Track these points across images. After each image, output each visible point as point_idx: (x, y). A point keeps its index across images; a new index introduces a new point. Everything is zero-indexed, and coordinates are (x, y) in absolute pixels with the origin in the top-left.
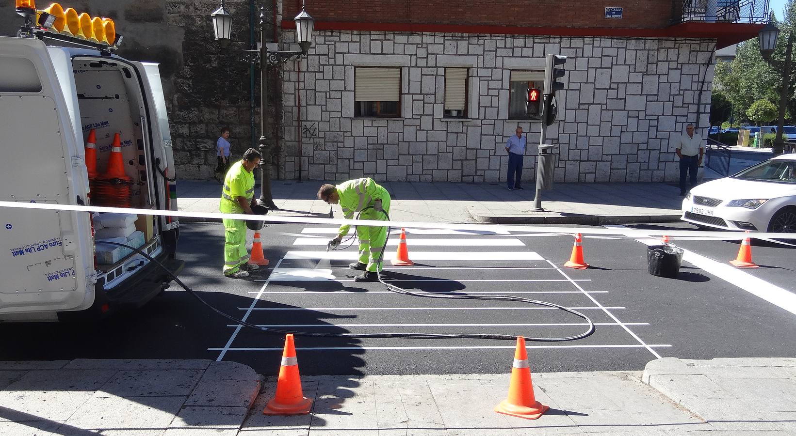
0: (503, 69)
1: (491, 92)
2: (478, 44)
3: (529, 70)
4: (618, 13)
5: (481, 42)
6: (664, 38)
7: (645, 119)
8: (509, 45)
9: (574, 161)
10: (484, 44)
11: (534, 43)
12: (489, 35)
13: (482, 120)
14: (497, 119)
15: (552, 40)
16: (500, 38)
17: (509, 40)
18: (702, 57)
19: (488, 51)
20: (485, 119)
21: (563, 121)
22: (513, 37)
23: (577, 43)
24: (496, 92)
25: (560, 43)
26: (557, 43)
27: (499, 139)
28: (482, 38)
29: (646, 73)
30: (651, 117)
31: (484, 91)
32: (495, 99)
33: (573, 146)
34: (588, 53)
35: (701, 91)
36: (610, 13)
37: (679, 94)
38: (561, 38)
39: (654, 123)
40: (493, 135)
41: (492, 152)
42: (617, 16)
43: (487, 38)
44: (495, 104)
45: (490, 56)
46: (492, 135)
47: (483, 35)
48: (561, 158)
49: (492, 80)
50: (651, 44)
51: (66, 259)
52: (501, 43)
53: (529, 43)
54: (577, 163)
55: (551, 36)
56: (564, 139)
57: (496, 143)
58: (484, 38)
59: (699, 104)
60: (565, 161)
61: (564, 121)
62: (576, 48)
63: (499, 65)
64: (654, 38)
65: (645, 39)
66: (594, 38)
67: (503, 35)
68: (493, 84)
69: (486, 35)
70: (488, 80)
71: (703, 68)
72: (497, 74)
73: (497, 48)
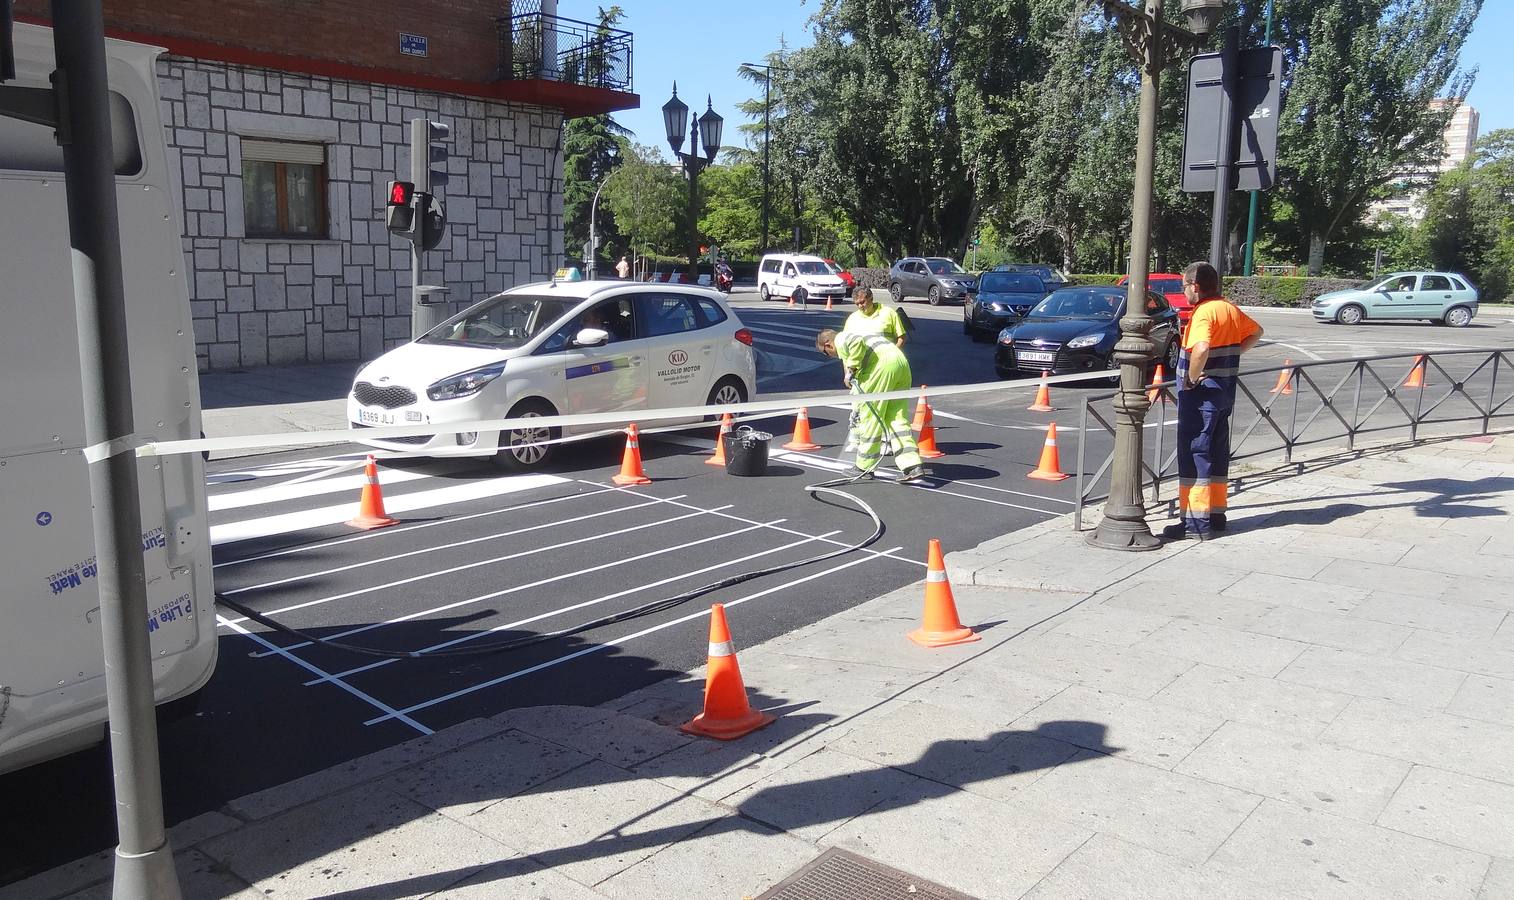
0: (226, 132)
1: (208, 181)
2: (169, 76)
3: (276, 140)
4: (420, 46)
5: (176, 72)
6: (493, 100)
7: (477, 239)
8: (234, 85)
9: (374, 316)
10: (182, 78)
11: (282, 85)
12: (193, 60)
13: (194, 238)
14: (225, 237)
15: (315, 84)
16: (216, 69)
17: (233, 75)
18: (547, 137)
19: (192, 93)
20: (200, 236)
21: (347, 241)
22: (241, 70)
23: (359, 94)
24: (216, 182)
25: (330, 91)
26: (324, 91)
27: (232, 279)
28: (179, 64)
29: (471, 159)
30: (485, 236)
31: (192, 178)
32: (217, 195)
33: (369, 290)
34: (379, 116)
35: (550, 193)
36: (408, 45)
37: (521, 198)
38: (330, 83)
39: (490, 246)
40: (220, 269)
41: (221, 306)
42: (419, 52)
43: (188, 65)
44: (217, 205)
45: (197, 105)
46: (218, 270)
47: (179, 58)
48: (352, 312)
49: (206, 155)
50: (475, 109)
51: (173, 578)
52: (218, 80)
53: (274, 85)
54: (380, 321)
55: (314, 77)
56: (352, 275)
57: (226, 287)
58: (184, 65)
59: (549, 216)
60: (359, 317)
61: (350, 242)
62: (359, 104)
63: (219, 125)
64: (480, 99)
65: (465, 99)
66: (386, 88)
67: (222, 63)
68: (209, 165)
69: (186, 58)
70: (199, 156)
71: (549, 156)
72: (216, 144)
73: (211, 88)
